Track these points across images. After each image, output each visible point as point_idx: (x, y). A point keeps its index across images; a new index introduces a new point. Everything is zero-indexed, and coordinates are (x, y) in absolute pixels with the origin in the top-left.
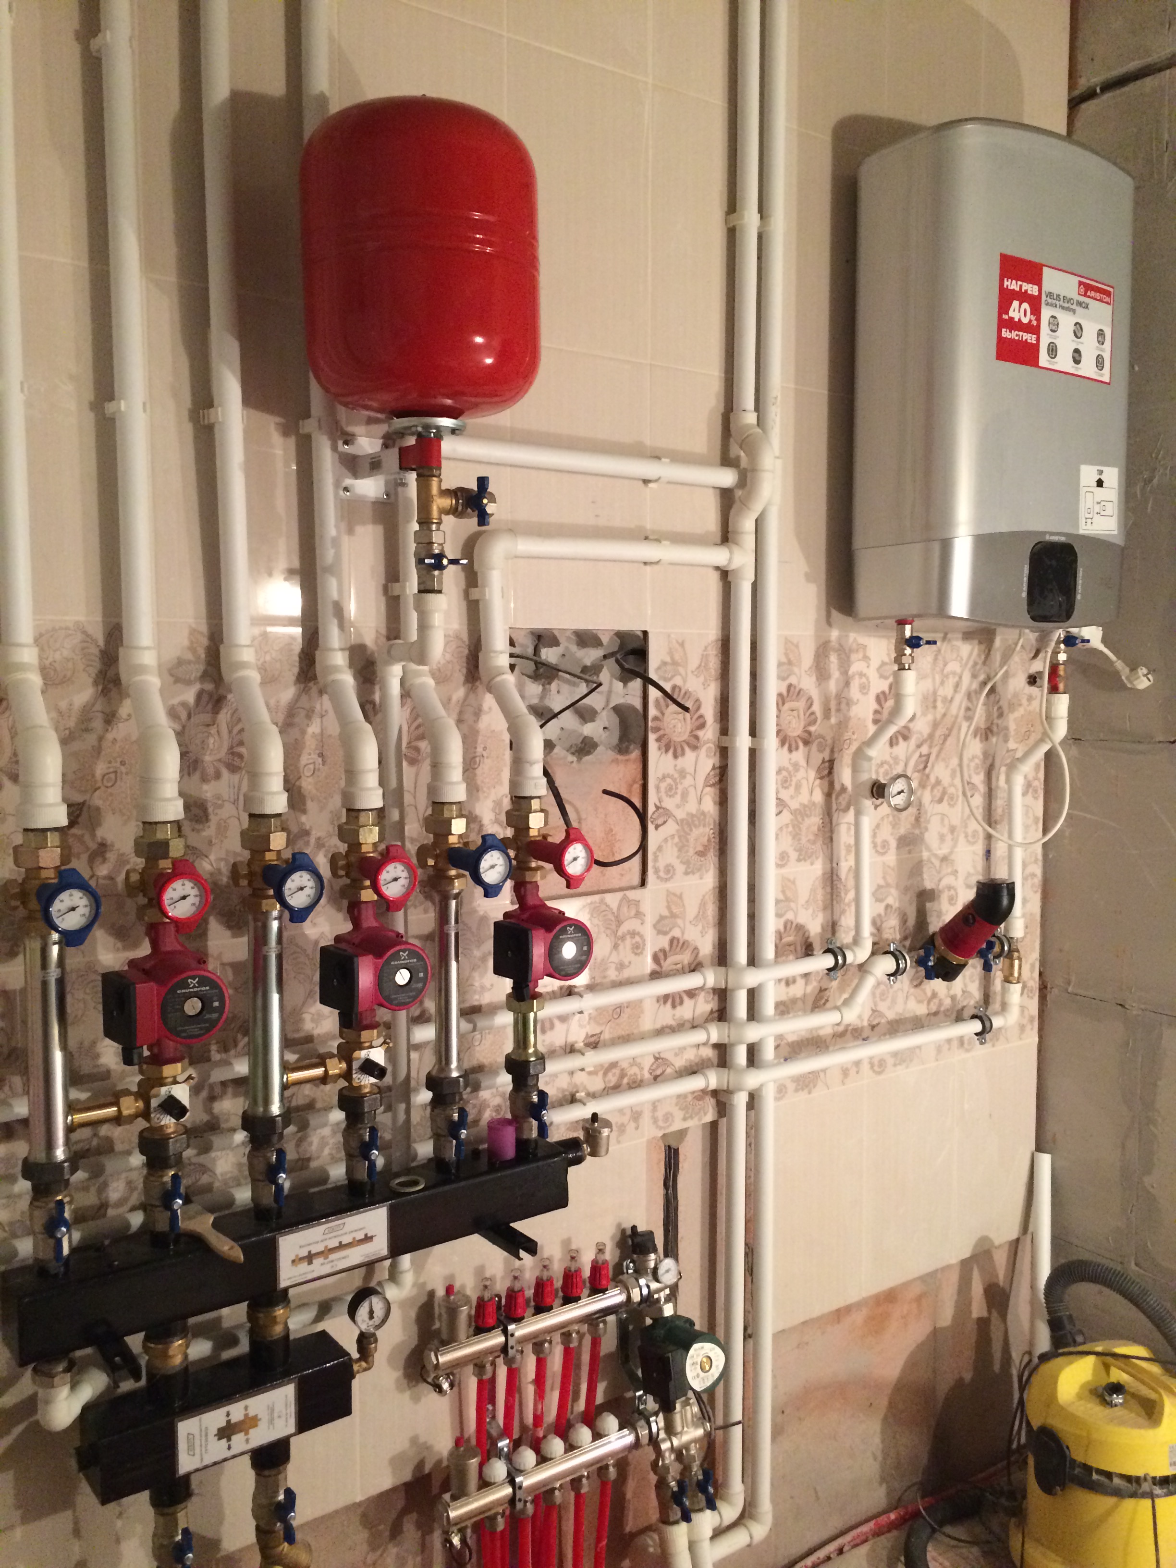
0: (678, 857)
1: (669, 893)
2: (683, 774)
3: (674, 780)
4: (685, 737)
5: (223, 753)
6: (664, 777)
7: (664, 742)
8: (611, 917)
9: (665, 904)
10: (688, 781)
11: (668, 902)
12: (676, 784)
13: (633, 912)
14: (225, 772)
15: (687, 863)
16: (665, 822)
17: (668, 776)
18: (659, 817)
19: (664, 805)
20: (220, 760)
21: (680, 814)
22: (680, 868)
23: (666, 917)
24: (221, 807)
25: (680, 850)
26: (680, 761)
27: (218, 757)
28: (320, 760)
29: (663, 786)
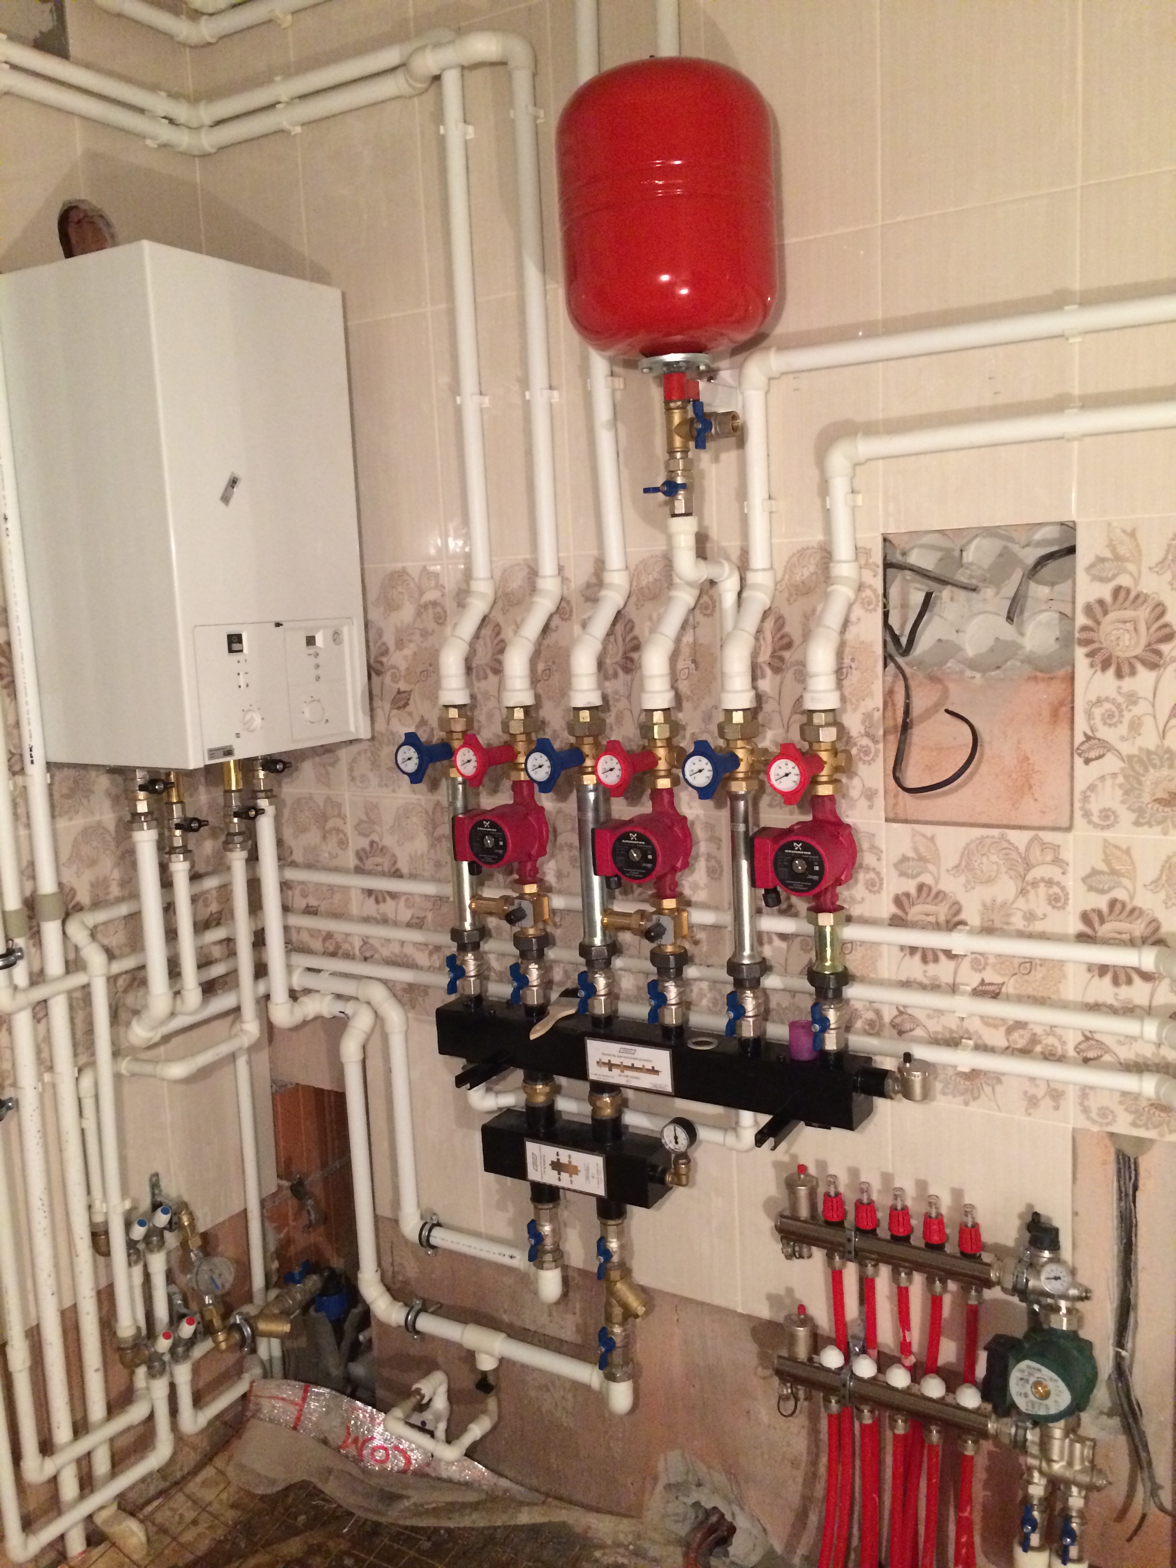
0: (1123, 802)
1: (1106, 844)
2: (1132, 698)
3: (1118, 706)
4: (1138, 651)
5: (619, 658)
6: (1099, 702)
7: (1098, 658)
8: (1014, 855)
9: (1102, 857)
10: (1142, 708)
11: (1105, 853)
12: (1121, 712)
13: (1049, 858)
14: (621, 673)
15: (1141, 811)
16: (1100, 757)
17: (1107, 699)
18: (1090, 749)
19: (1099, 735)
20: (616, 663)
21: (1126, 749)
22: (1127, 817)
23: (1102, 873)
24: (618, 700)
25: (1126, 793)
26: (1128, 684)
27: (615, 660)
28: (693, 666)
29: (1097, 712)
